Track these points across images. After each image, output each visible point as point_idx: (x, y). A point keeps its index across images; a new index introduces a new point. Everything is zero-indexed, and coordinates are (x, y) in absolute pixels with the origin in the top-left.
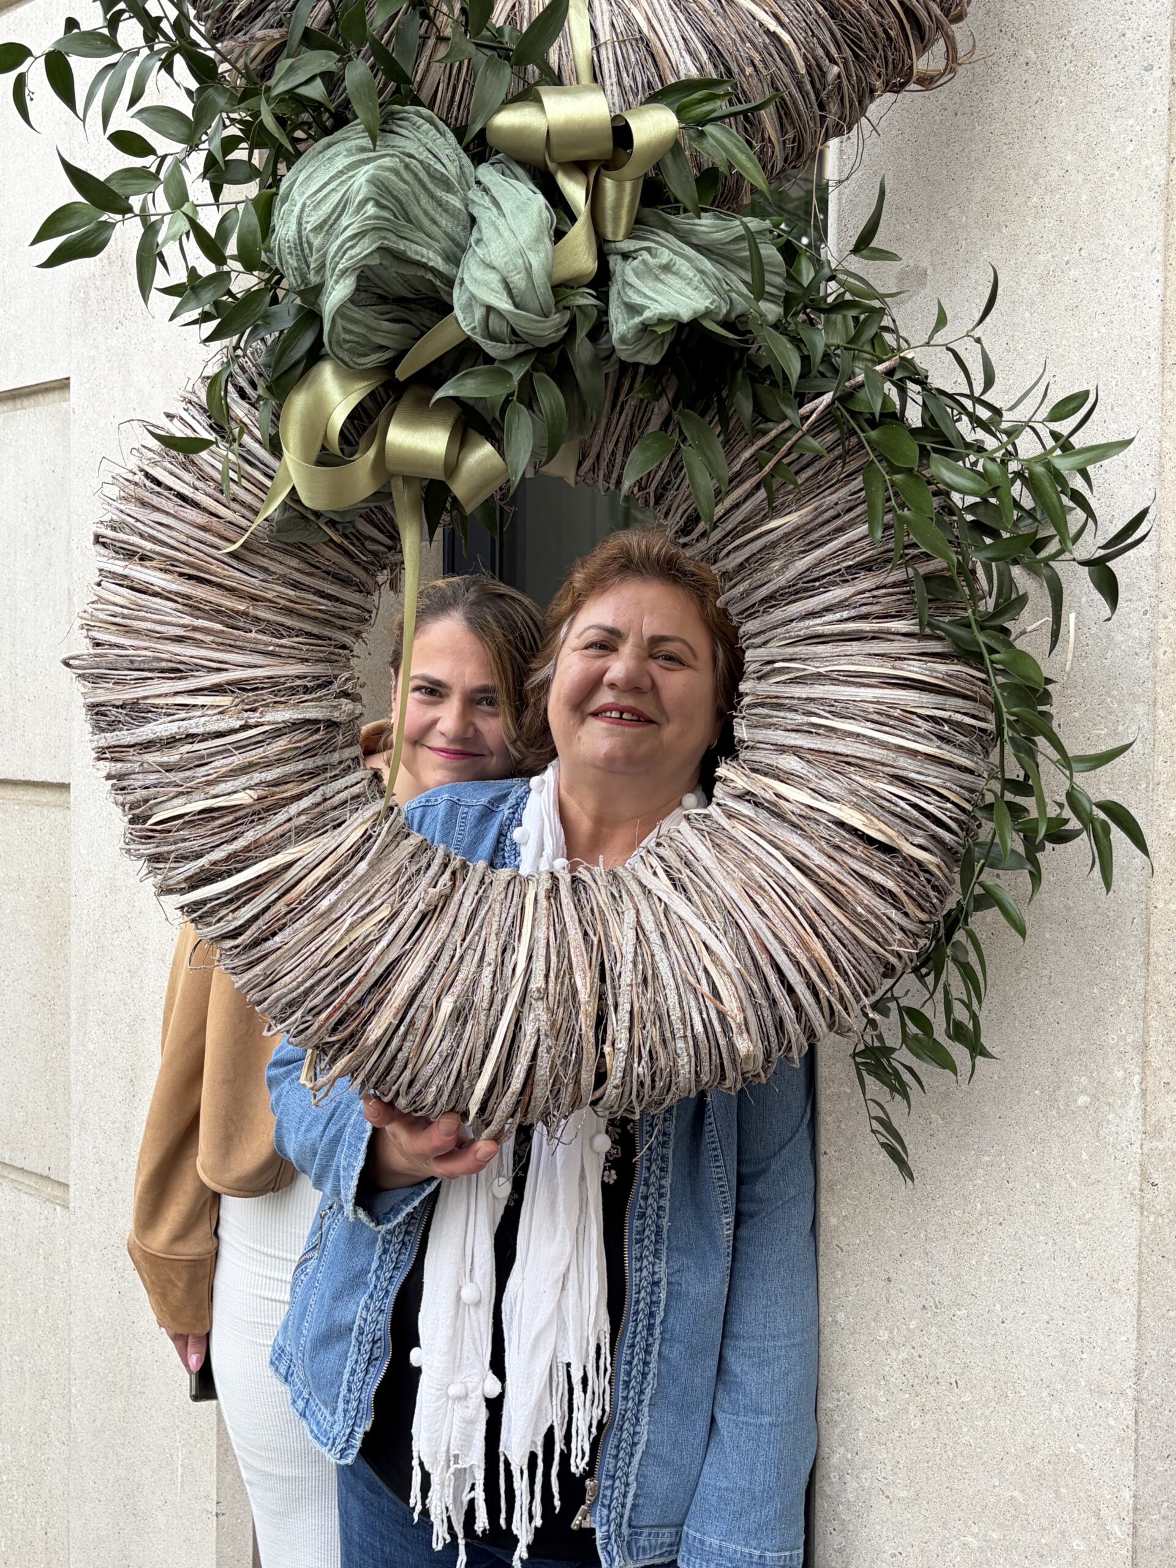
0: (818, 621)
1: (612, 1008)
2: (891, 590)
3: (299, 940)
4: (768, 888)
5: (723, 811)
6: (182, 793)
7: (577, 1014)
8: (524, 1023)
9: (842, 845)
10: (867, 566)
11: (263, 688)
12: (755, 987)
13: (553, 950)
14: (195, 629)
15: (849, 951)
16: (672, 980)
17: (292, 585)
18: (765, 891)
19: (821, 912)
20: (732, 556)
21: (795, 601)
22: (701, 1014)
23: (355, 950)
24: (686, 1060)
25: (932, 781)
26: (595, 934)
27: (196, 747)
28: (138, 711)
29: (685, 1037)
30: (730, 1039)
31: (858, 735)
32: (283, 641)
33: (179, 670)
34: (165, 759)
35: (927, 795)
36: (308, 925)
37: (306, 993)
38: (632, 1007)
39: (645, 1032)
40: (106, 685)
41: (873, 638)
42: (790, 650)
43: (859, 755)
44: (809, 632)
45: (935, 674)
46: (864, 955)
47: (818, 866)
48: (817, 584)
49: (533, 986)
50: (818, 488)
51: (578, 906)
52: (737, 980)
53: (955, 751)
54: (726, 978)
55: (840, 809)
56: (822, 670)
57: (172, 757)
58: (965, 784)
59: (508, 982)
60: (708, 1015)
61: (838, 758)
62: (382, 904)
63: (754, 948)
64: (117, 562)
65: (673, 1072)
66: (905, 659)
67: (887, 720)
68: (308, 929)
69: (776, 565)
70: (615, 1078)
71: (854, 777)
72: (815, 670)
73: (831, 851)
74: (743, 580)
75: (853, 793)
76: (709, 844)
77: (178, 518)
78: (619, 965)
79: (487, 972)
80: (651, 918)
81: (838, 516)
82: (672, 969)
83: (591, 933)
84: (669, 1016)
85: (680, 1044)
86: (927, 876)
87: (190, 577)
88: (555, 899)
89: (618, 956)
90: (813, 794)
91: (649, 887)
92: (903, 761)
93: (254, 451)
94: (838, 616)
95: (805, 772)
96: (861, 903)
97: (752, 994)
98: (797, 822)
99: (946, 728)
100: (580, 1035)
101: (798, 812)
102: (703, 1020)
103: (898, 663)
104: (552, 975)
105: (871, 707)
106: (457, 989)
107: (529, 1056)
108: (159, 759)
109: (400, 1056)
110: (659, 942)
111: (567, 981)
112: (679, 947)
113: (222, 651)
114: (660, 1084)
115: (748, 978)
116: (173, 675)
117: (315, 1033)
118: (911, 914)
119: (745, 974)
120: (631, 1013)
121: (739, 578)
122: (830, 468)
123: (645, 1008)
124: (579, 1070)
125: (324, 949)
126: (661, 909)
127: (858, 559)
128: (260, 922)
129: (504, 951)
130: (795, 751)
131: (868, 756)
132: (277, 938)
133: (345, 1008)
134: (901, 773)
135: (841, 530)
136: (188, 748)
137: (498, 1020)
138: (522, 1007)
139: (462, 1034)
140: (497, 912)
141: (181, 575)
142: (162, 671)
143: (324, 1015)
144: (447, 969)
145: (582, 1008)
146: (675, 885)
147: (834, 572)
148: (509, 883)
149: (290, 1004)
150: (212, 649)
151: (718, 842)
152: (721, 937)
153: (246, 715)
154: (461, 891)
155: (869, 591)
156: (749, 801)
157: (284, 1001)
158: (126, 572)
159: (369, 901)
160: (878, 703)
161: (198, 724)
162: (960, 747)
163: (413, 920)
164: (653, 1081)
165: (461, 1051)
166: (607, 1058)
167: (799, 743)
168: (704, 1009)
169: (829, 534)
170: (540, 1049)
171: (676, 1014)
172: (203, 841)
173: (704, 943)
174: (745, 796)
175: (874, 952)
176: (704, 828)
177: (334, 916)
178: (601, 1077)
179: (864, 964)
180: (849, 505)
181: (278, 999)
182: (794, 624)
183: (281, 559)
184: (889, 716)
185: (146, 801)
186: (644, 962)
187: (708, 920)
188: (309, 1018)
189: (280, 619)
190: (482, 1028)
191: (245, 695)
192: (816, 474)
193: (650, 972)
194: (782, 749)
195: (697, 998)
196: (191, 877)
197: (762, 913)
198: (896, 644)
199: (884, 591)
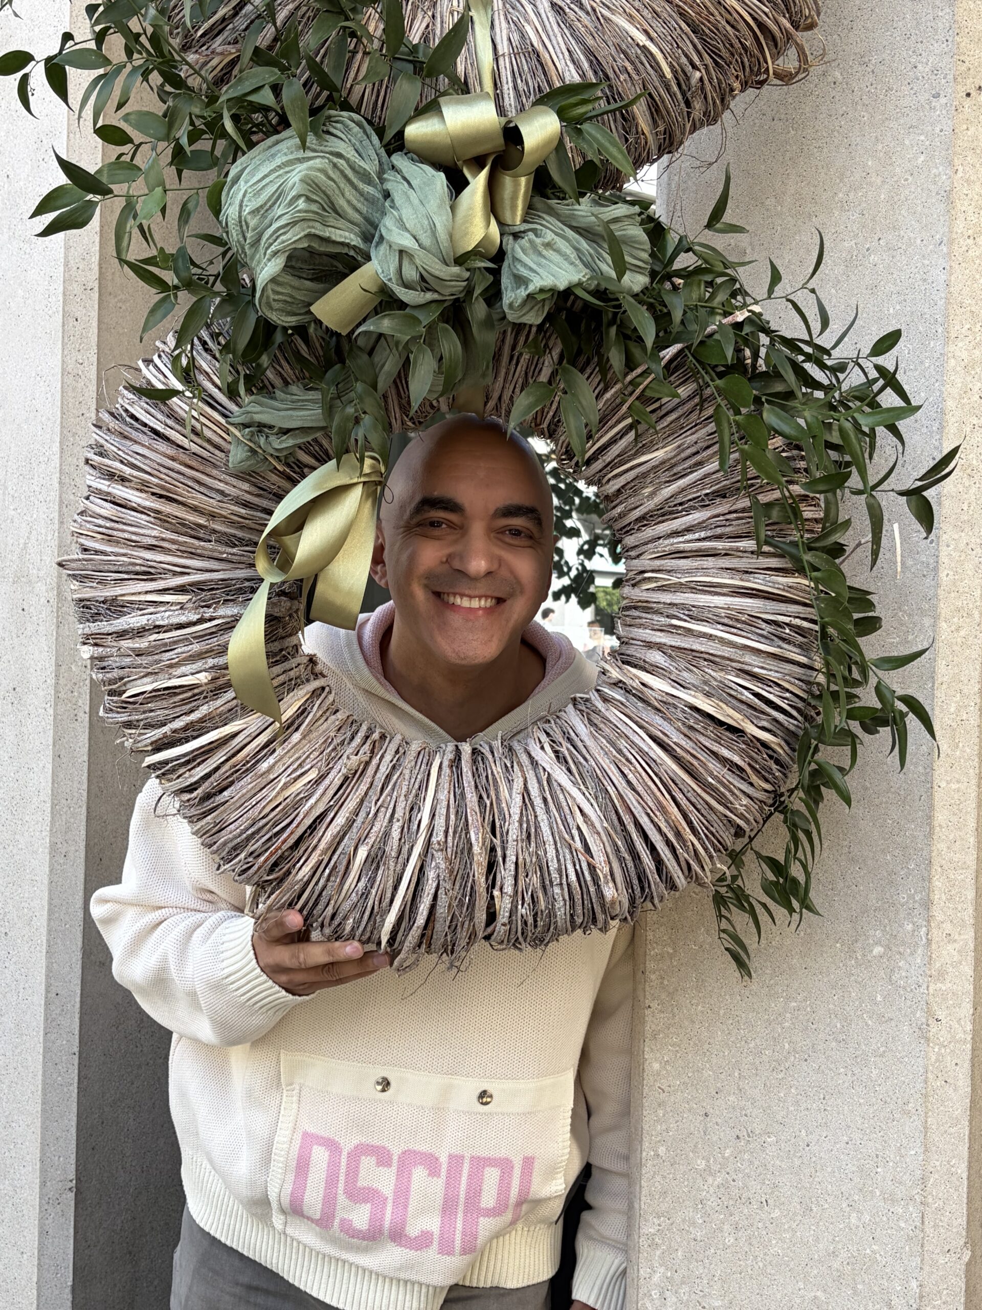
0: (681, 539)
1: (501, 859)
2: (741, 515)
3: (243, 796)
4: (634, 761)
5: (600, 695)
6: (151, 673)
7: (471, 864)
8: (427, 869)
9: (696, 726)
10: (722, 494)
11: (218, 589)
12: (619, 843)
13: (452, 811)
14: (163, 539)
15: (702, 815)
16: (551, 838)
17: (243, 504)
18: (631, 763)
19: (678, 782)
20: (611, 483)
21: (663, 522)
22: (575, 865)
23: (288, 805)
24: (562, 903)
25: (773, 676)
26: (488, 797)
27: (161, 636)
28: (116, 607)
29: (561, 884)
30: (599, 886)
31: (711, 635)
32: (235, 550)
33: (150, 573)
34: (137, 645)
35: (770, 686)
36: (251, 783)
37: (248, 839)
38: (517, 859)
39: (527, 880)
40: (91, 584)
41: (726, 555)
42: (658, 563)
43: (711, 652)
44: (673, 548)
45: (777, 586)
46: (715, 818)
47: (675, 743)
48: (680, 508)
49: (434, 840)
50: (683, 428)
51: (476, 774)
52: (605, 839)
53: (795, 649)
54: (596, 836)
55: (694, 696)
56: (683, 580)
57: (142, 644)
58: (804, 678)
59: (413, 836)
60: (580, 866)
61: (694, 654)
62: (312, 767)
63: (620, 811)
64: (102, 481)
65: (551, 914)
66: (751, 573)
67: (735, 624)
68: (250, 786)
69: (647, 491)
70: (503, 916)
71: (707, 670)
72: (676, 580)
73: (685, 730)
74: (621, 503)
75: (706, 683)
76: (586, 722)
77: (151, 450)
78: (507, 824)
79: (396, 826)
80: (536, 785)
81: (697, 453)
82: (551, 828)
83: (485, 797)
84: (548, 867)
85: (557, 890)
86: (770, 752)
87: (161, 496)
88: (457, 767)
89: (507, 816)
90: (673, 683)
91: (536, 758)
92: (749, 658)
93: (214, 395)
94: (697, 536)
95: (666, 665)
96: (711, 774)
97: (617, 850)
98: (659, 706)
99: (787, 631)
100: (474, 881)
101: (660, 698)
102: (576, 870)
103: (745, 576)
104: (451, 831)
105: (723, 613)
106: (370, 841)
107: (430, 897)
108: (131, 645)
109: (324, 893)
110: (543, 806)
111: (463, 836)
112: (559, 808)
113: (186, 557)
114: (540, 923)
115: (615, 836)
116: (145, 577)
117: (256, 873)
118: (755, 784)
119: (612, 832)
120: (517, 864)
121: (618, 501)
122: (691, 412)
123: (528, 860)
124: (473, 910)
125: (263, 803)
126: (545, 778)
127: (714, 488)
128: (212, 779)
129: (412, 809)
130: (660, 647)
131: (719, 653)
132: (226, 793)
133: (280, 852)
134: (746, 668)
135: (700, 464)
136: (155, 637)
137: (405, 866)
138: (426, 856)
139: (375, 877)
140: (407, 777)
141: (153, 494)
142: (137, 573)
143: (262, 859)
144: (363, 823)
145: (475, 859)
146: (558, 757)
147: (694, 499)
148: (419, 753)
149: (235, 848)
150: (178, 556)
151: (596, 721)
152: (592, 801)
153: (202, 610)
154: (379, 756)
155: (723, 515)
156: (621, 688)
157: (230, 845)
158: (110, 490)
159: (300, 765)
160: (728, 609)
161: (164, 617)
162: (800, 646)
163: (337, 782)
164: (535, 921)
165: (374, 891)
166: (496, 900)
167: (663, 640)
168: (577, 862)
169: (690, 468)
170: (440, 892)
171: (553, 865)
172: (167, 712)
173: (579, 807)
174: (618, 684)
175: (726, 816)
176: (584, 708)
177: (272, 777)
178: (492, 917)
179: (716, 825)
180: (706, 444)
181: (225, 844)
182: (661, 541)
183: (235, 484)
184: (737, 620)
185: (121, 679)
186: (528, 821)
187: (582, 787)
188: (250, 859)
189: (233, 531)
190: (391, 872)
191: (204, 593)
192: (679, 417)
193: (533, 830)
194: (650, 645)
195: (572, 853)
196: (156, 741)
197: (629, 782)
198: (744, 560)
199: (735, 515)
